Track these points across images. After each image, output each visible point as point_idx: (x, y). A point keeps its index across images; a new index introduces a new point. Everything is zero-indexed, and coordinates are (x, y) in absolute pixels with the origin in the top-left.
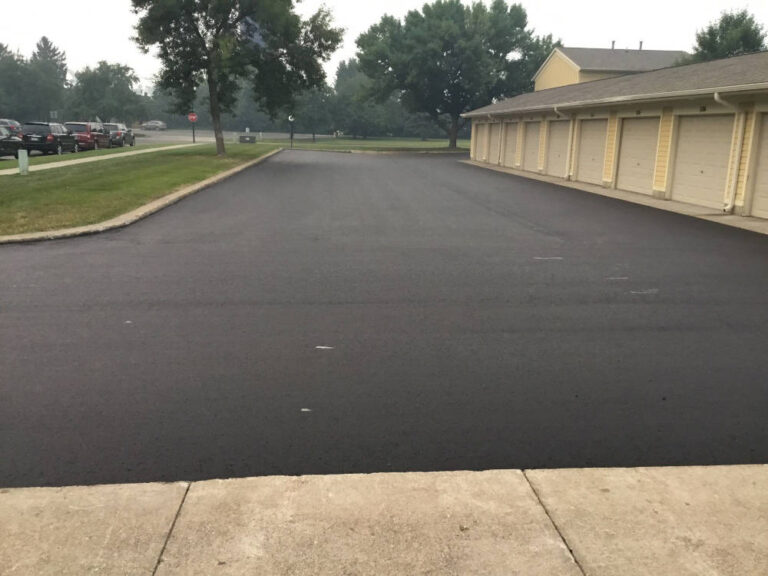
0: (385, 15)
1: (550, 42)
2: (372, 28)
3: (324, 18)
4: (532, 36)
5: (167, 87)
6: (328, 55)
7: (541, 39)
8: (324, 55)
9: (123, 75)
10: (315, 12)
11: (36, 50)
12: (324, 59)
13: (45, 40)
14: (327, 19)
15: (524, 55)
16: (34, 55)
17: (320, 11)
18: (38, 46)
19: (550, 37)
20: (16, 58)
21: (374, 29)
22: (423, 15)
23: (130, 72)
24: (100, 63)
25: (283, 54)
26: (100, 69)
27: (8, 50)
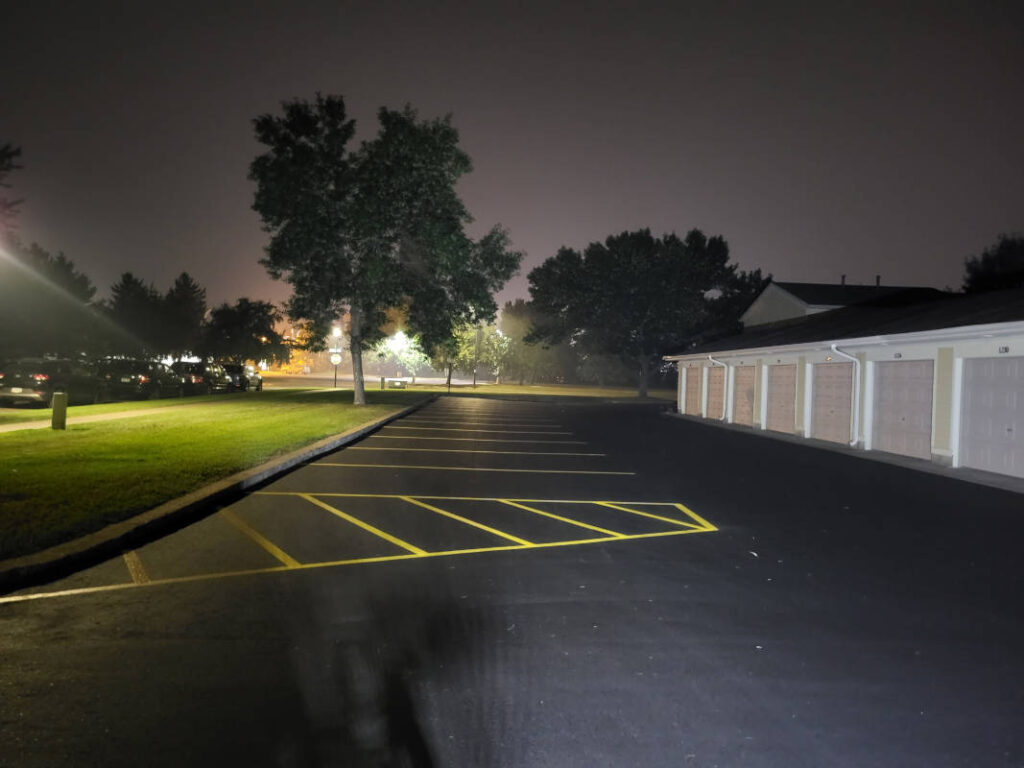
0: (563, 247)
1: (759, 278)
2: (547, 262)
3: (498, 241)
4: (736, 272)
5: (298, 318)
6: (502, 284)
7: (747, 274)
8: (496, 284)
9: (265, 314)
10: (487, 234)
11: (174, 287)
12: (495, 289)
13: (185, 276)
14: (502, 242)
15: (725, 293)
16: (171, 291)
17: (494, 232)
18: (177, 283)
19: (758, 272)
20: (149, 294)
21: (550, 263)
22: (607, 248)
23: (273, 311)
24: (240, 300)
25: (444, 281)
26: (239, 306)
27: (143, 285)
